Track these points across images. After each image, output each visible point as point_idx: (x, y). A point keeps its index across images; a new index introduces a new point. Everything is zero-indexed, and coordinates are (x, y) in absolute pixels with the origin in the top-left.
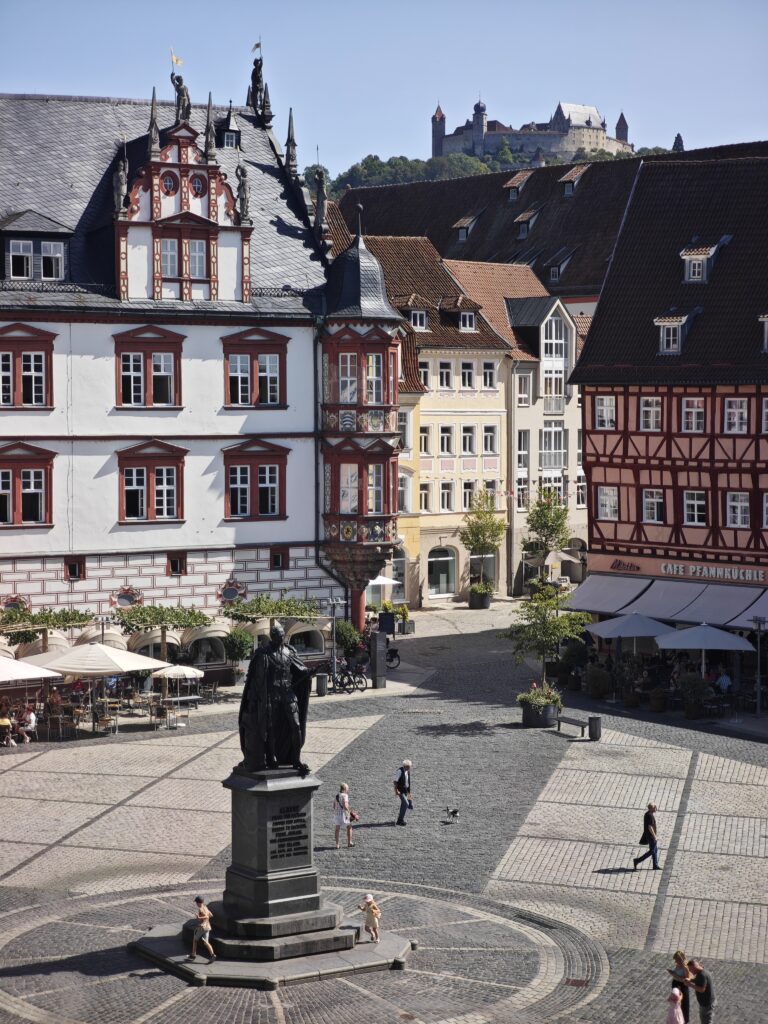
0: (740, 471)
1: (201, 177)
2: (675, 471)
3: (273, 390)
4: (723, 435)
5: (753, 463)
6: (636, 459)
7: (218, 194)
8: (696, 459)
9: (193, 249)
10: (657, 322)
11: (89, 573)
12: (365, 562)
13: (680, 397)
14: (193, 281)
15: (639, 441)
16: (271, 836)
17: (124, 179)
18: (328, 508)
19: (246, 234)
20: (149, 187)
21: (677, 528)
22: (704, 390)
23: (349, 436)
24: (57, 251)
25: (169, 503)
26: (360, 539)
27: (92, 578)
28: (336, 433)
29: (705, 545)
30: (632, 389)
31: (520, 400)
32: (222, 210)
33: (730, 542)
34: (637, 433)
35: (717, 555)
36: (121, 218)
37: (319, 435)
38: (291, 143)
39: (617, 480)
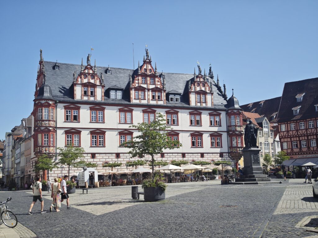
0: (313, 135)
1: (204, 84)
2: (299, 137)
3: (219, 123)
4: (309, 129)
5: (316, 133)
6: (290, 136)
7: (207, 87)
8: (304, 134)
9: (202, 97)
10: (293, 109)
11: (186, 157)
12: (238, 156)
13: (299, 122)
14: (203, 102)
15: (291, 132)
16: (253, 159)
17: (190, 84)
18: (230, 146)
19: (212, 94)
20: (194, 85)
21: (301, 148)
22: (304, 120)
23: (234, 131)
24: (178, 97)
25: (200, 144)
26: (237, 151)
27: (187, 157)
28: (231, 131)
29: (307, 151)
30: (288, 122)
31: (260, 136)
32: (208, 90)
33: (312, 150)
34: (290, 131)
35: (310, 153)
36: (190, 91)
37: (228, 132)
38: (218, 80)
39: (286, 141)
